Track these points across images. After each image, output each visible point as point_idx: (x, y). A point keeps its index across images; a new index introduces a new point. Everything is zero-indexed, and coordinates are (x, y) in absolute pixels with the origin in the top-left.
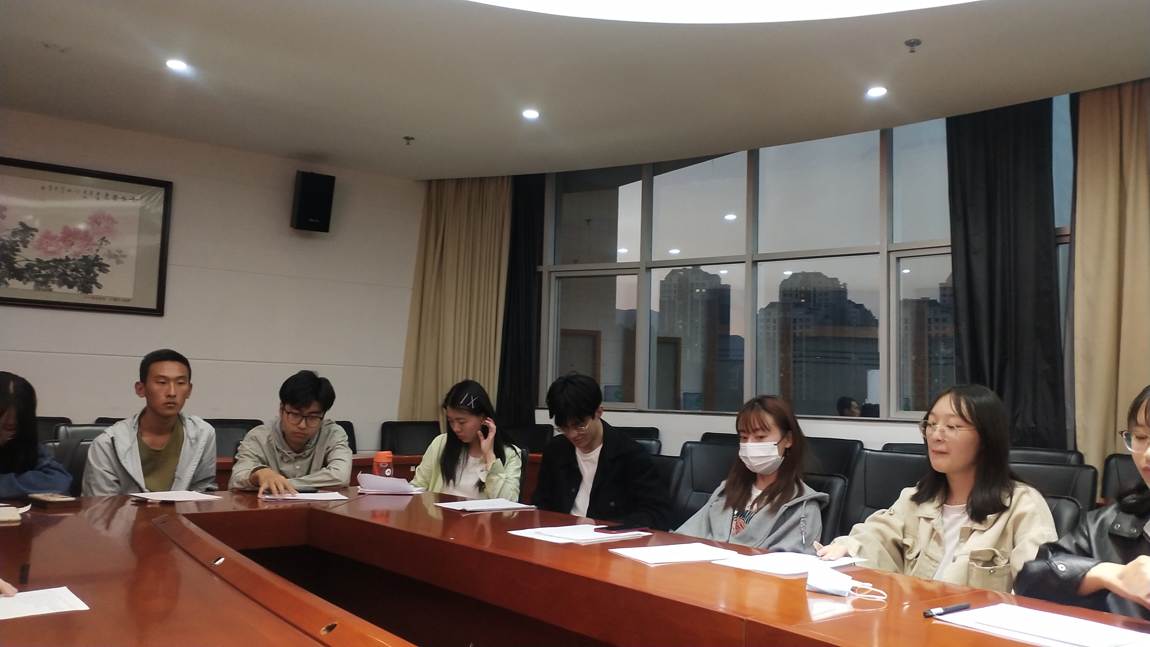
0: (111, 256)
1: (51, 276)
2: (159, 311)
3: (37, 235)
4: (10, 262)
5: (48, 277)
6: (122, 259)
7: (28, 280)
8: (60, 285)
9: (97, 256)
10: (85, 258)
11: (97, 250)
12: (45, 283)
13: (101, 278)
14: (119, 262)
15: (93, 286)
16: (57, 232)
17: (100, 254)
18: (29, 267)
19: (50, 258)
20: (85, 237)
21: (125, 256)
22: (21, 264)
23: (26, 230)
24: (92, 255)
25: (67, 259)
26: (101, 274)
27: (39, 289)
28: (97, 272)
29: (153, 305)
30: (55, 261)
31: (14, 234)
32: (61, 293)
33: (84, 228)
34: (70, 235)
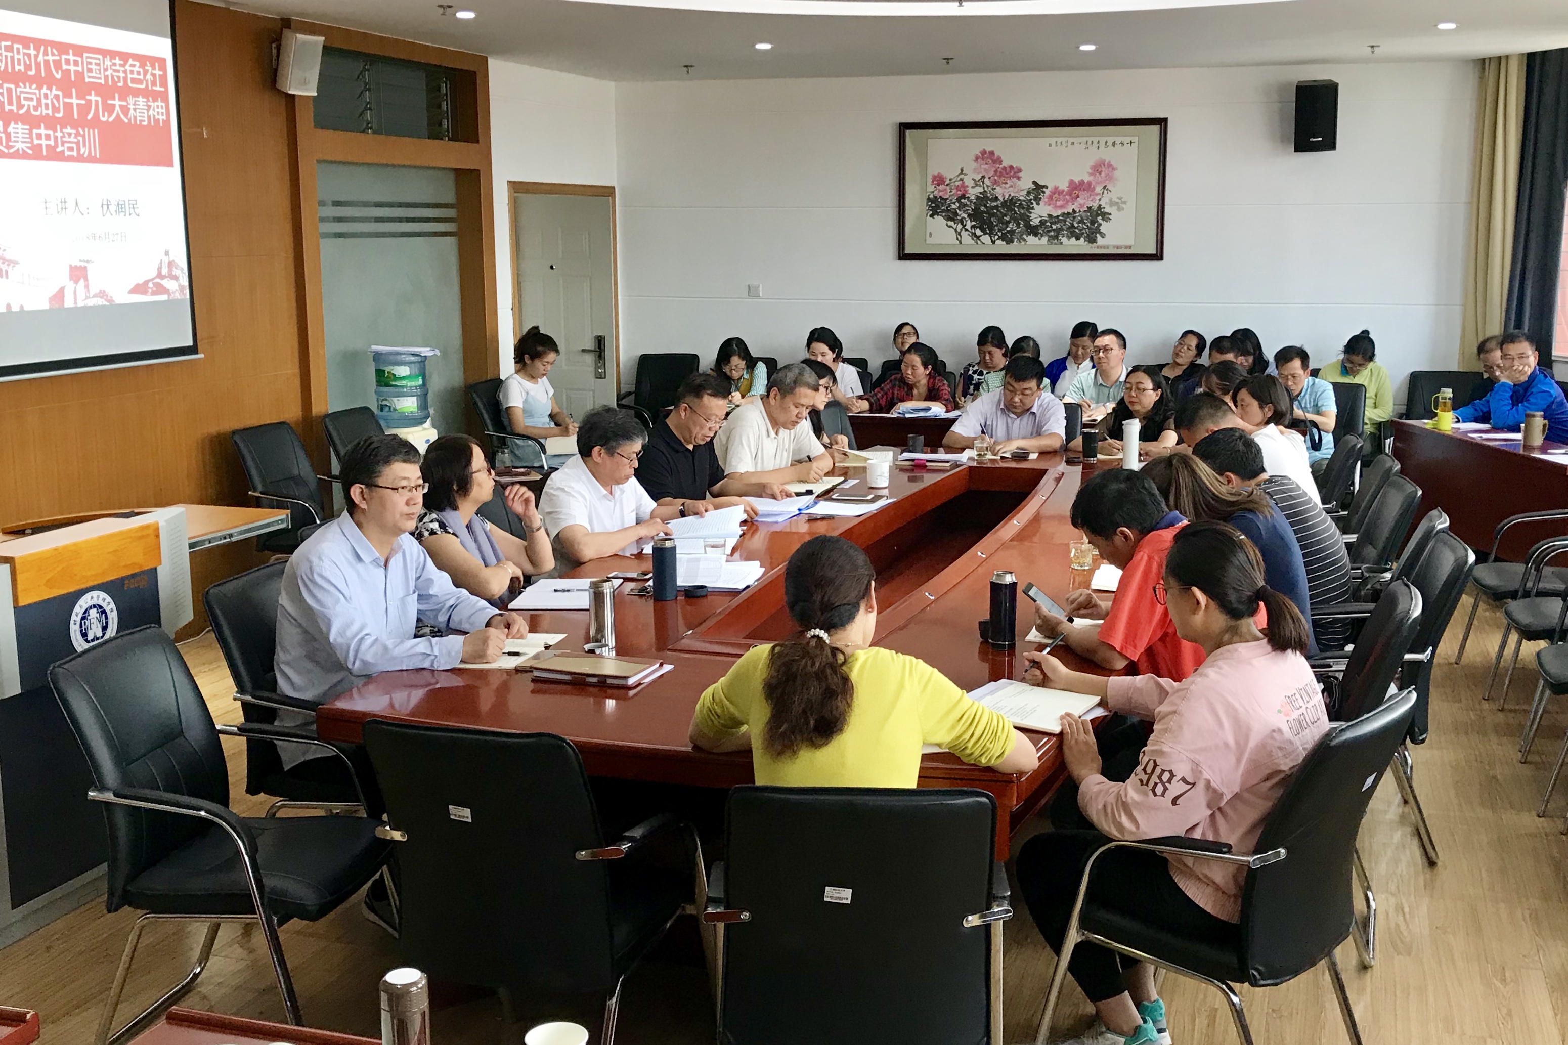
0: (1112, 203)
1: (1061, 229)
2: (1158, 256)
3: (1047, 192)
4: (1027, 220)
5: (1058, 231)
6: (1123, 206)
7: (1042, 236)
8: (1069, 238)
9: (1100, 205)
10: (1089, 208)
11: (1100, 200)
12: (1056, 237)
13: (1105, 227)
14: (1119, 209)
15: (1098, 235)
16: (1064, 186)
17: (1103, 203)
18: (1042, 223)
19: (1059, 213)
20: (1088, 187)
21: (1125, 203)
22: (1035, 221)
23: (1038, 188)
24: (1095, 206)
25: (1074, 211)
26: (1104, 223)
27: (1052, 243)
28: (1100, 221)
29: (1152, 251)
30: (1063, 215)
31: (1029, 193)
32: (1070, 245)
33: (1087, 178)
34: (1077, 188)
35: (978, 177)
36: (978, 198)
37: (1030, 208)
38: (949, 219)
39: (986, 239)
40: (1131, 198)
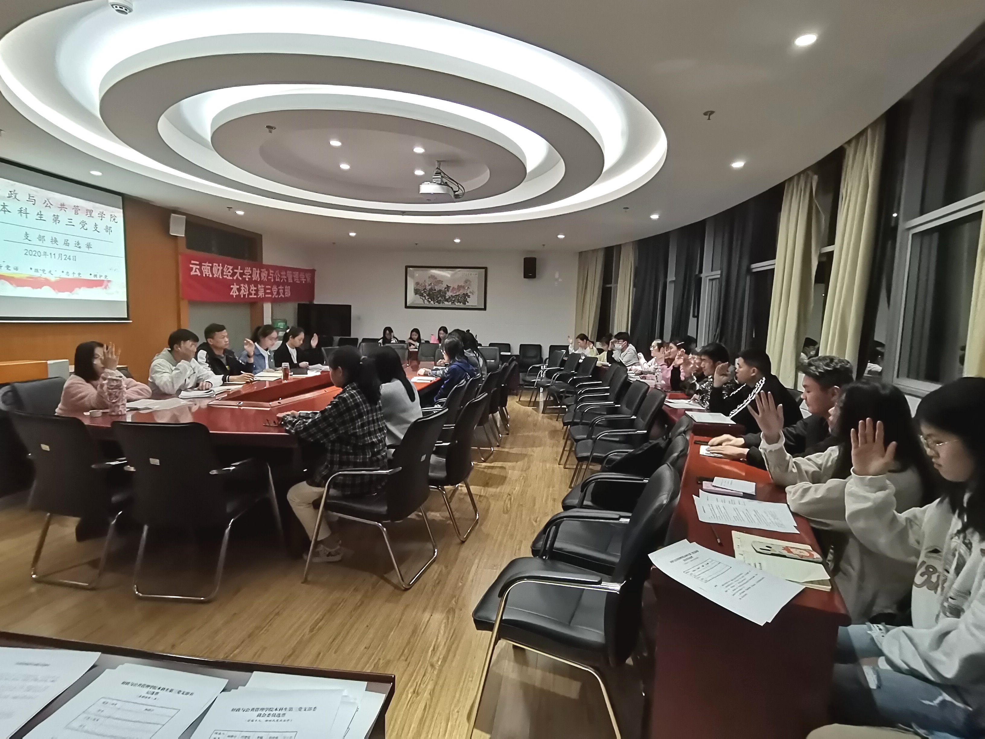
0: (470, 292)
2: (485, 309)
3: (451, 288)
4: (445, 297)
5: (454, 300)
7: (449, 302)
8: (458, 302)
10: (464, 294)
12: (453, 302)
13: (468, 299)
14: (473, 294)
15: (466, 302)
16: (456, 287)
17: (468, 292)
18: (449, 298)
19: (455, 294)
20: (463, 287)
21: (474, 292)
22: (447, 297)
23: (448, 287)
24: (465, 293)
25: (459, 295)
27: (452, 304)
29: (483, 307)
30: (456, 295)
31: (445, 289)
32: (458, 305)
33: (463, 285)
34: (459, 287)
35: (430, 283)
36: (429, 289)
37: (446, 293)
38: (420, 296)
39: (432, 302)
40: (476, 290)
